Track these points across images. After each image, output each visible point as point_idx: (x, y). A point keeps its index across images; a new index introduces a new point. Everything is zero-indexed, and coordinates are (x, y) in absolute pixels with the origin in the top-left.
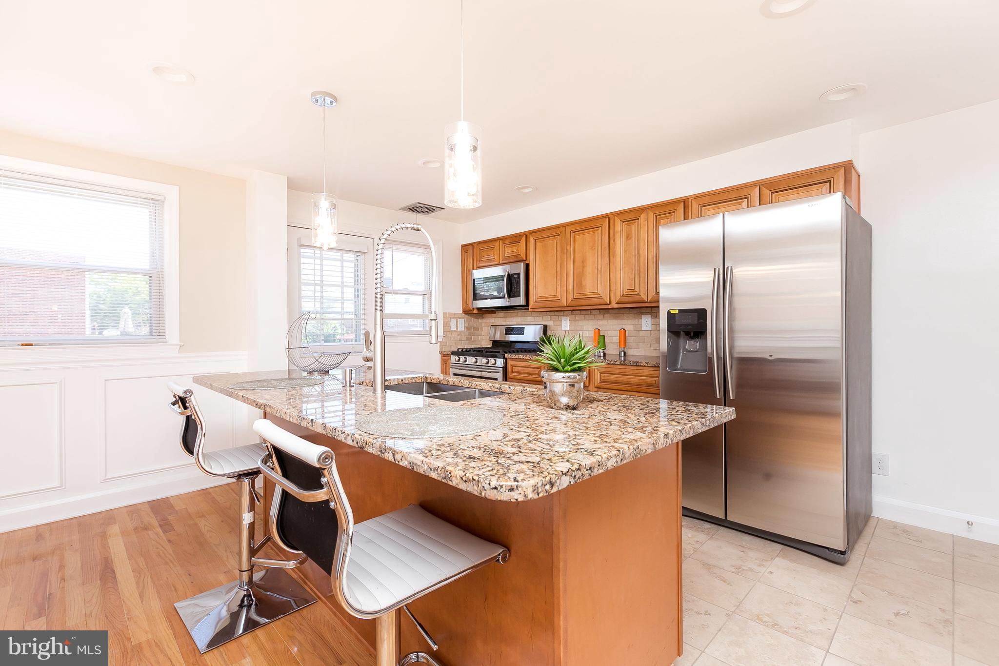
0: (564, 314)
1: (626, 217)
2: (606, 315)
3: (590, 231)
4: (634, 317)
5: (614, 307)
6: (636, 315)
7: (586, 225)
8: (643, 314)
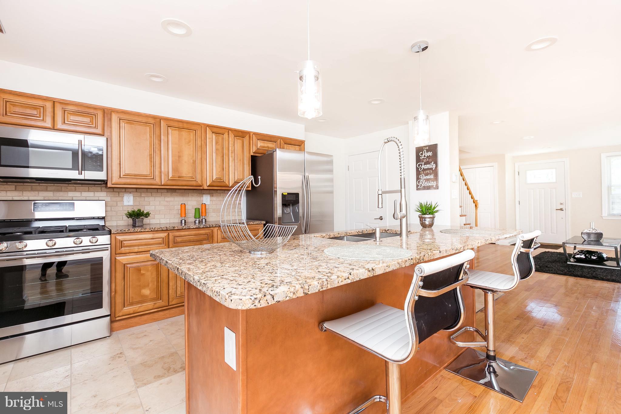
0: (127, 191)
1: (215, 130)
2: (174, 193)
3: (186, 131)
4: (197, 196)
5: (205, 188)
6: (198, 194)
7: (185, 126)
8: (204, 194)
